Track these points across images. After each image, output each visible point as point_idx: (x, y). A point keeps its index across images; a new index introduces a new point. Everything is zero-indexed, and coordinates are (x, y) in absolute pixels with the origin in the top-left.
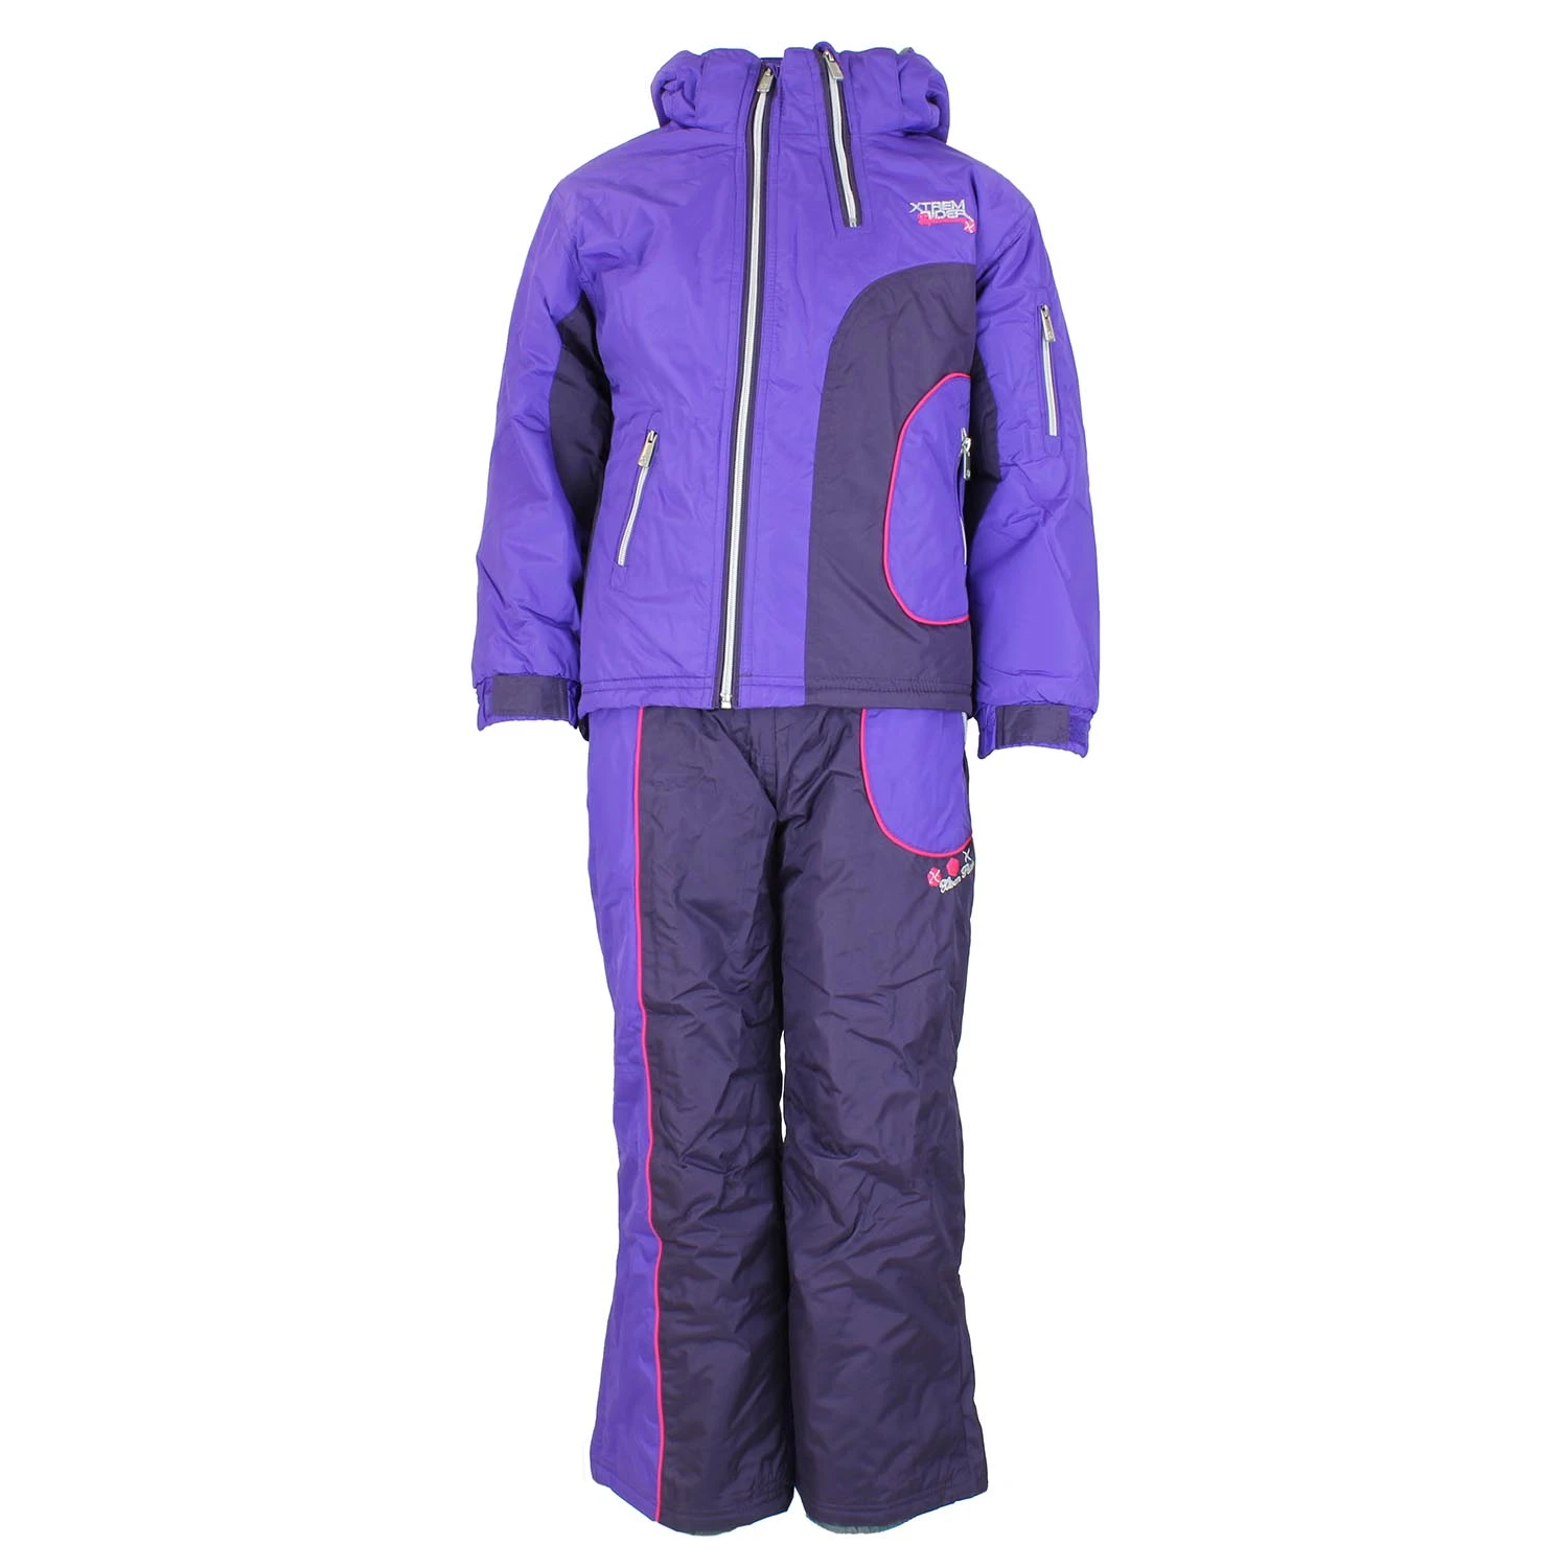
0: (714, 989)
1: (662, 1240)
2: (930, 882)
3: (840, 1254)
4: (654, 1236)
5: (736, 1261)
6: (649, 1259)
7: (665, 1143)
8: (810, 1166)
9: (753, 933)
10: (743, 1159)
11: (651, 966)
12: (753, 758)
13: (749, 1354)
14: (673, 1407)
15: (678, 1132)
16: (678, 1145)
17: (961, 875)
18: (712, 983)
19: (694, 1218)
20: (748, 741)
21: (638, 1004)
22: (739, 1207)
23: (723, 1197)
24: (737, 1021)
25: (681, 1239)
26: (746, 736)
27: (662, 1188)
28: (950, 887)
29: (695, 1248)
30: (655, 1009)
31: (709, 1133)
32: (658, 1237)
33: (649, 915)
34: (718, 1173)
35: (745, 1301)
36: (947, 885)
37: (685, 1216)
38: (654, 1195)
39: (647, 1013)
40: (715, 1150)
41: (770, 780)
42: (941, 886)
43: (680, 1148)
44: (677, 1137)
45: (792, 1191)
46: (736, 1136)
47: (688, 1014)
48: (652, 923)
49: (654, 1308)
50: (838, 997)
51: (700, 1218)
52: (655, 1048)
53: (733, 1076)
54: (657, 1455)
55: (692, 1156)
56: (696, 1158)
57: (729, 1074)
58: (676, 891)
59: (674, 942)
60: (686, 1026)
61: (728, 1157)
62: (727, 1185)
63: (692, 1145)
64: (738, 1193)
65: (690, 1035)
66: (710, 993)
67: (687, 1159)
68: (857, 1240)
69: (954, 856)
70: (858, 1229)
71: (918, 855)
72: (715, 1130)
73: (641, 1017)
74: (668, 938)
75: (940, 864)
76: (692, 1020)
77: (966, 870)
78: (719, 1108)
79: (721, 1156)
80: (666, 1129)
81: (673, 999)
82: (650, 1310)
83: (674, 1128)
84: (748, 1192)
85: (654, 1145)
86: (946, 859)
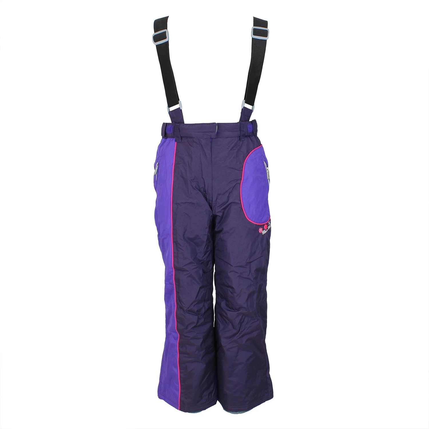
0: (194, 263)
1: (179, 334)
2: (260, 232)
3: (235, 338)
4: (177, 333)
5: (201, 340)
6: (176, 339)
7: (180, 306)
8: (226, 313)
9: (206, 247)
10: (203, 311)
11: (176, 257)
12: (206, 195)
13: (205, 366)
14: (183, 381)
15: (184, 304)
16: (184, 308)
17: (268, 229)
18: (193, 262)
19: (190, 328)
20: (205, 191)
21: (172, 268)
22: (202, 325)
23: (198, 322)
24: (201, 272)
25: (185, 335)
26: (204, 189)
27: (180, 320)
28: (265, 233)
29: (189, 337)
30: (177, 269)
31: (194, 304)
32: (178, 333)
33: (175, 242)
34: (196, 315)
35: (204, 351)
36: (264, 232)
37: (187, 328)
38: (177, 321)
39: (175, 270)
40: (195, 309)
41: (211, 202)
42: (263, 233)
43: (185, 309)
44: (184, 305)
45: (220, 321)
46: (201, 305)
47: (187, 271)
48: (176, 244)
49: (177, 353)
50: (235, 267)
51: (191, 328)
52: (177, 280)
53: (201, 288)
54: (179, 394)
55: (189, 311)
56: (190, 312)
57: (199, 287)
58: (184, 235)
59: (183, 250)
60: (187, 274)
61: (199, 311)
62: (199, 319)
63: (189, 308)
64: (202, 321)
65: (188, 277)
66: (194, 264)
67: (187, 312)
68: (240, 334)
69: (266, 224)
70: (240, 331)
71: (256, 225)
72: (195, 303)
73: (173, 271)
74: (182, 249)
75: (262, 226)
76: (188, 272)
77: (269, 227)
78: (196, 297)
79: (197, 311)
80: (181, 303)
81: (183, 267)
82: (176, 353)
83: (183, 303)
84: (204, 321)
85: (177, 307)
86: (264, 225)
